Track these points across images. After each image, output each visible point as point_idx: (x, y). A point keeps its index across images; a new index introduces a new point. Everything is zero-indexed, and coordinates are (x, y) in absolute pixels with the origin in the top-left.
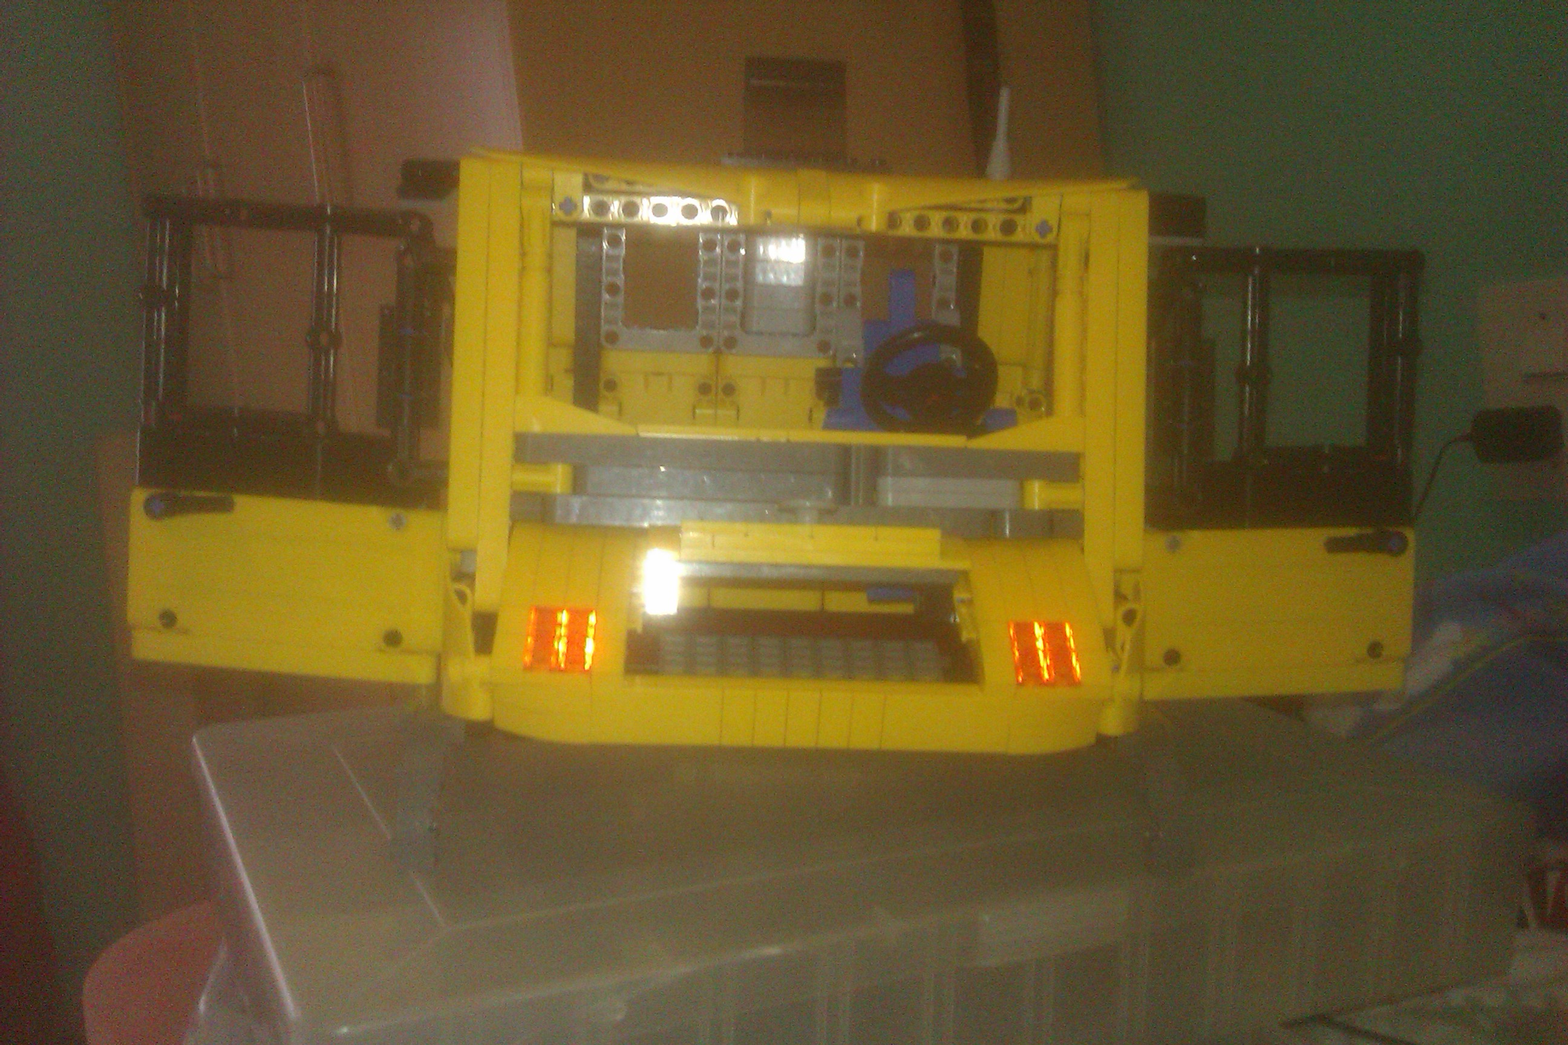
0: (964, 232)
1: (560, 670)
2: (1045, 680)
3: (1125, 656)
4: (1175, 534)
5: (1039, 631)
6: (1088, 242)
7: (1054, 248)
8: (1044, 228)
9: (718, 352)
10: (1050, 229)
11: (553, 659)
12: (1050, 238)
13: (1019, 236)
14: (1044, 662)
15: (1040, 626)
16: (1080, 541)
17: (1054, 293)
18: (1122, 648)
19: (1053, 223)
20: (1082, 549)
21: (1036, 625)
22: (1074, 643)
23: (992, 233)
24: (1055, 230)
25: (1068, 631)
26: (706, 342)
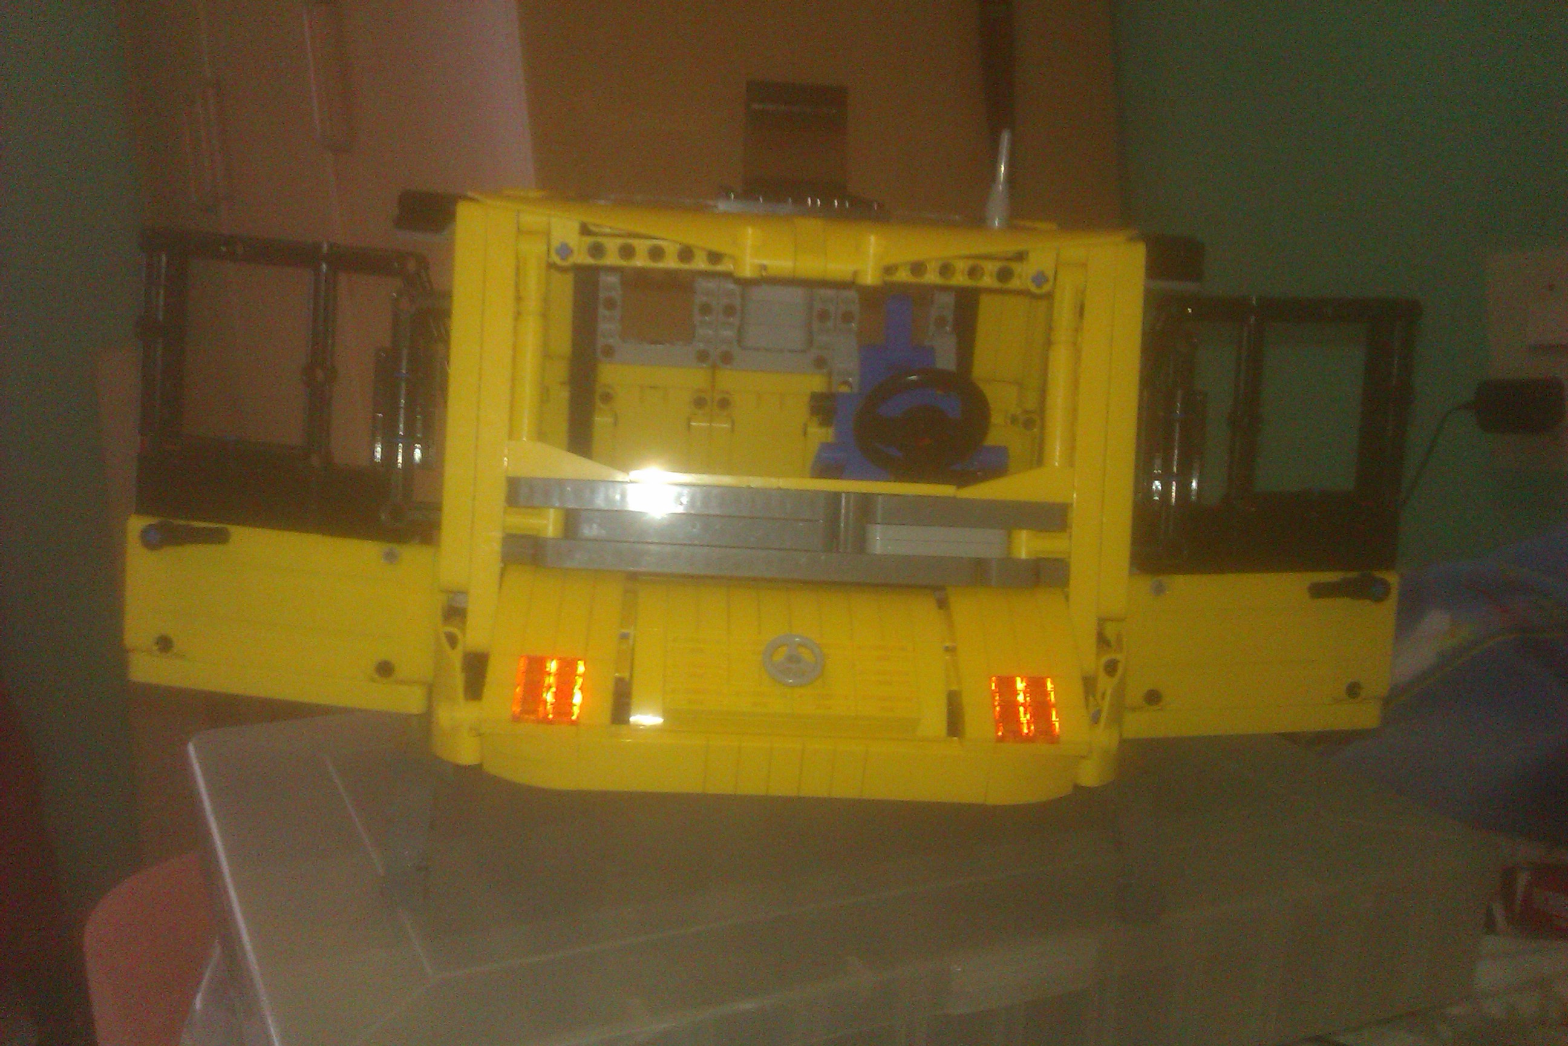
0: (960, 279)
1: (546, 721)
2: (1023, 734)
3: (1106, 705)
4: (1160, 578)
5: (1020, 685)
6: (1083, 291)
7: (1049, 296)
8: (1040, 279)
9: (714, 367)
10: (1047, 280)
11: (541, 709)
12: (1046, 288)
13: (1015, 284)
14: (1024, 718)
15: (1022, 681)
16: (1066, 590)
17: (1049, 343)
18: (1103, 697)
19: (1050, 274)
20: (1067, 598)
21: (1018, 679)
22: (1055, 697)
23: (988, 281)
24: (1051, 279)
25: (1049, 686)
26: (703, 357)
